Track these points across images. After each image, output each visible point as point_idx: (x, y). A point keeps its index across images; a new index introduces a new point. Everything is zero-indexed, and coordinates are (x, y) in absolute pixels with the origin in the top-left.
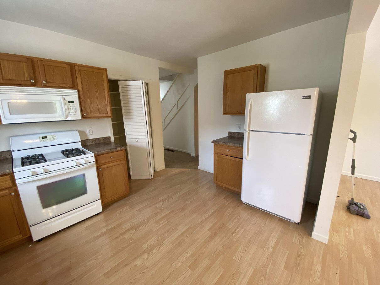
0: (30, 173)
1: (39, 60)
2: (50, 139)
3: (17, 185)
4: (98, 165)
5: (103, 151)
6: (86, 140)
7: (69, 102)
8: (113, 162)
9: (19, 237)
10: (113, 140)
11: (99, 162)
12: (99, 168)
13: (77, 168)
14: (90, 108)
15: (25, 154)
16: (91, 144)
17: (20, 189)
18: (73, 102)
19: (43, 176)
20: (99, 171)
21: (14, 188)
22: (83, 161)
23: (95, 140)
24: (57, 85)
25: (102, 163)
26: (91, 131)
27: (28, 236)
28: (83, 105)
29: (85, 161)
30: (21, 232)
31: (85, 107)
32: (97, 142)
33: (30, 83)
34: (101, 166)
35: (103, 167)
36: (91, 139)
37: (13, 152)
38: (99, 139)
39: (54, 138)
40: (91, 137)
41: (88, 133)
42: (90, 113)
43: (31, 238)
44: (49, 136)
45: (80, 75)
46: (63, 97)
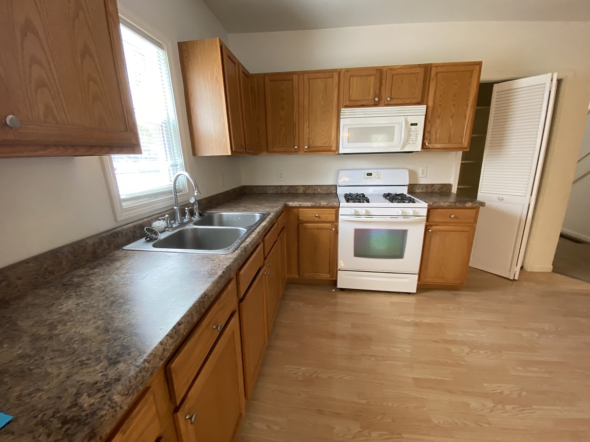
0: (352, 211)
1: (389, 69)
2: (375, 177)
3: (340, 221)
4: (428, 224)
5: (442, 204)
6: (414, 184)
7: (412, 125)
8: (452, 224)
9: (326, 276)
10: (454, 190)
11: (431, 218)
12: (429, 228)
13: (401, 219)
14: (436, 133)
15: (349, 191)
16: (419, 191)
17: (341, 225)
18: (416, 124)
19: (363, 219)
20: (427, 233)
21: (336, 224)
22: (410, 212)
23: (427, 186)
24: (401, 102)
25: (434, 222)
26: (425, 172)
27: (334, 279)
28: (428, 129)
29: (414, 212)
30: (330, 272)
31: (429, 132)
32: (429, 190)
33: (373, 103)
34: (432, 225)
35: (435, 228)
36: (422, 184)
37: (338, 187)
38: (433, 185)
39: (379, 176)
40: (423, 181)
41: (420, 174)
42: (434, 142)
43: (335, 283)
44: (375, 172)
45: (435, 81)
46: (405, 118)
